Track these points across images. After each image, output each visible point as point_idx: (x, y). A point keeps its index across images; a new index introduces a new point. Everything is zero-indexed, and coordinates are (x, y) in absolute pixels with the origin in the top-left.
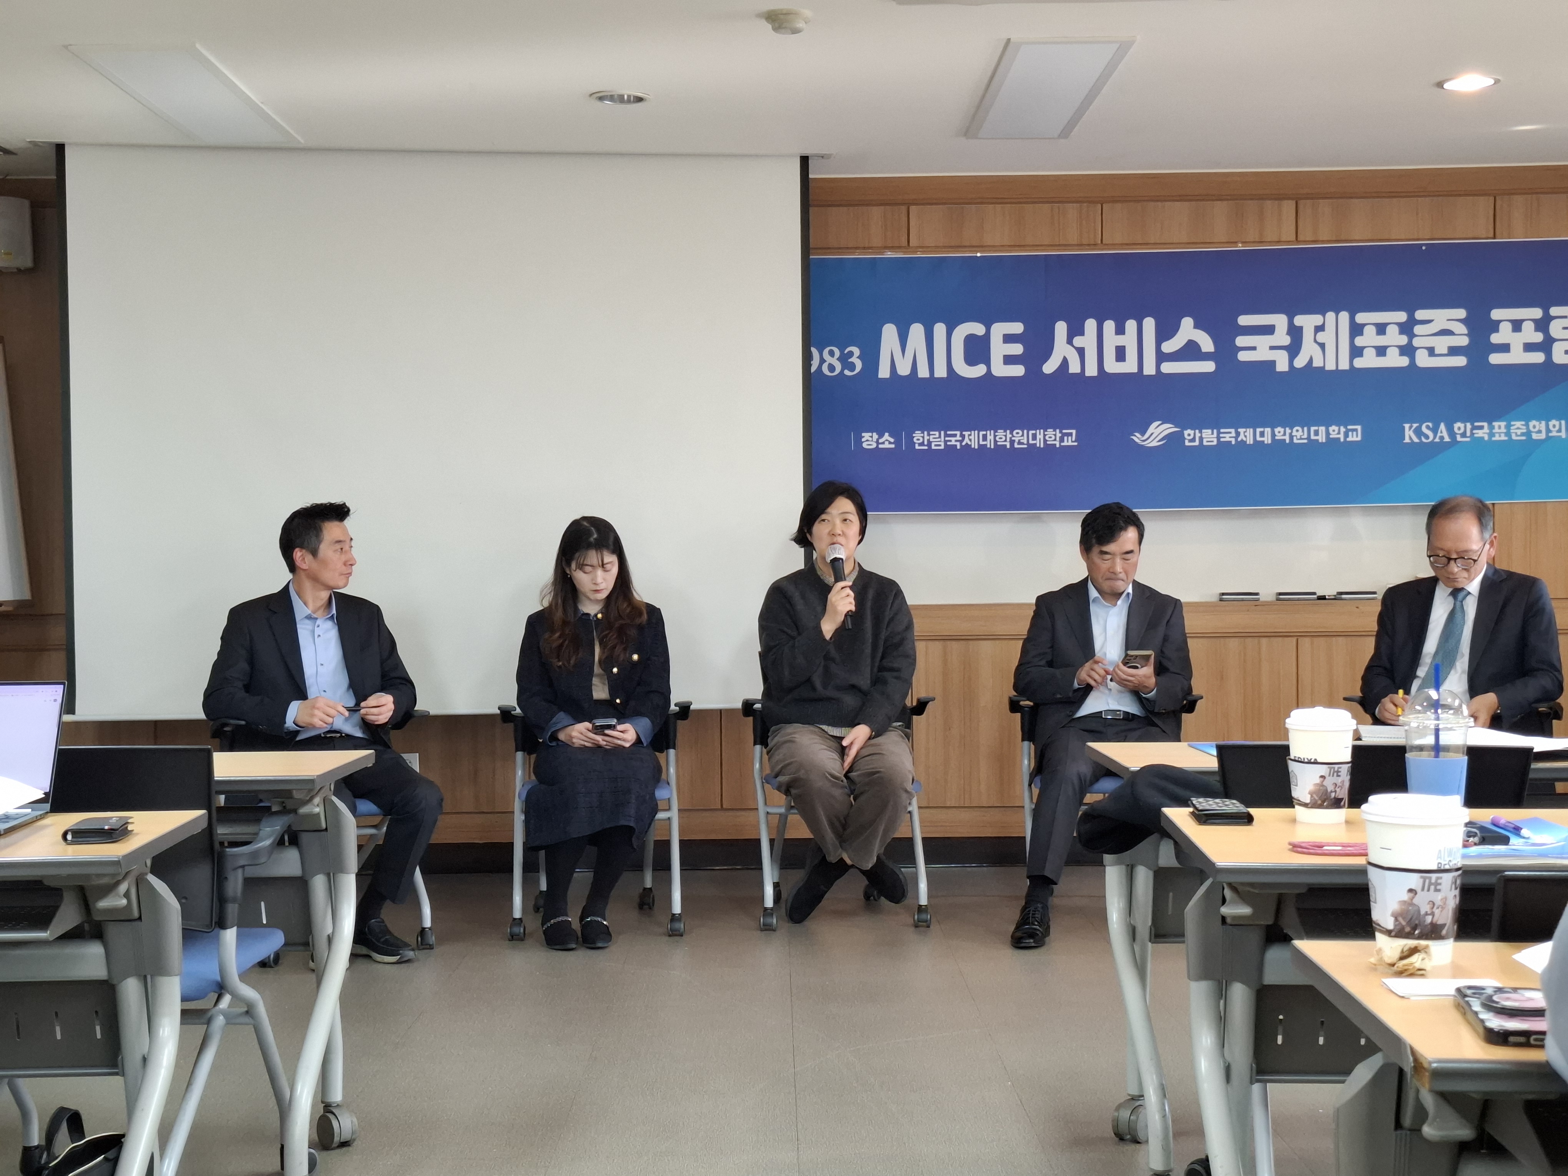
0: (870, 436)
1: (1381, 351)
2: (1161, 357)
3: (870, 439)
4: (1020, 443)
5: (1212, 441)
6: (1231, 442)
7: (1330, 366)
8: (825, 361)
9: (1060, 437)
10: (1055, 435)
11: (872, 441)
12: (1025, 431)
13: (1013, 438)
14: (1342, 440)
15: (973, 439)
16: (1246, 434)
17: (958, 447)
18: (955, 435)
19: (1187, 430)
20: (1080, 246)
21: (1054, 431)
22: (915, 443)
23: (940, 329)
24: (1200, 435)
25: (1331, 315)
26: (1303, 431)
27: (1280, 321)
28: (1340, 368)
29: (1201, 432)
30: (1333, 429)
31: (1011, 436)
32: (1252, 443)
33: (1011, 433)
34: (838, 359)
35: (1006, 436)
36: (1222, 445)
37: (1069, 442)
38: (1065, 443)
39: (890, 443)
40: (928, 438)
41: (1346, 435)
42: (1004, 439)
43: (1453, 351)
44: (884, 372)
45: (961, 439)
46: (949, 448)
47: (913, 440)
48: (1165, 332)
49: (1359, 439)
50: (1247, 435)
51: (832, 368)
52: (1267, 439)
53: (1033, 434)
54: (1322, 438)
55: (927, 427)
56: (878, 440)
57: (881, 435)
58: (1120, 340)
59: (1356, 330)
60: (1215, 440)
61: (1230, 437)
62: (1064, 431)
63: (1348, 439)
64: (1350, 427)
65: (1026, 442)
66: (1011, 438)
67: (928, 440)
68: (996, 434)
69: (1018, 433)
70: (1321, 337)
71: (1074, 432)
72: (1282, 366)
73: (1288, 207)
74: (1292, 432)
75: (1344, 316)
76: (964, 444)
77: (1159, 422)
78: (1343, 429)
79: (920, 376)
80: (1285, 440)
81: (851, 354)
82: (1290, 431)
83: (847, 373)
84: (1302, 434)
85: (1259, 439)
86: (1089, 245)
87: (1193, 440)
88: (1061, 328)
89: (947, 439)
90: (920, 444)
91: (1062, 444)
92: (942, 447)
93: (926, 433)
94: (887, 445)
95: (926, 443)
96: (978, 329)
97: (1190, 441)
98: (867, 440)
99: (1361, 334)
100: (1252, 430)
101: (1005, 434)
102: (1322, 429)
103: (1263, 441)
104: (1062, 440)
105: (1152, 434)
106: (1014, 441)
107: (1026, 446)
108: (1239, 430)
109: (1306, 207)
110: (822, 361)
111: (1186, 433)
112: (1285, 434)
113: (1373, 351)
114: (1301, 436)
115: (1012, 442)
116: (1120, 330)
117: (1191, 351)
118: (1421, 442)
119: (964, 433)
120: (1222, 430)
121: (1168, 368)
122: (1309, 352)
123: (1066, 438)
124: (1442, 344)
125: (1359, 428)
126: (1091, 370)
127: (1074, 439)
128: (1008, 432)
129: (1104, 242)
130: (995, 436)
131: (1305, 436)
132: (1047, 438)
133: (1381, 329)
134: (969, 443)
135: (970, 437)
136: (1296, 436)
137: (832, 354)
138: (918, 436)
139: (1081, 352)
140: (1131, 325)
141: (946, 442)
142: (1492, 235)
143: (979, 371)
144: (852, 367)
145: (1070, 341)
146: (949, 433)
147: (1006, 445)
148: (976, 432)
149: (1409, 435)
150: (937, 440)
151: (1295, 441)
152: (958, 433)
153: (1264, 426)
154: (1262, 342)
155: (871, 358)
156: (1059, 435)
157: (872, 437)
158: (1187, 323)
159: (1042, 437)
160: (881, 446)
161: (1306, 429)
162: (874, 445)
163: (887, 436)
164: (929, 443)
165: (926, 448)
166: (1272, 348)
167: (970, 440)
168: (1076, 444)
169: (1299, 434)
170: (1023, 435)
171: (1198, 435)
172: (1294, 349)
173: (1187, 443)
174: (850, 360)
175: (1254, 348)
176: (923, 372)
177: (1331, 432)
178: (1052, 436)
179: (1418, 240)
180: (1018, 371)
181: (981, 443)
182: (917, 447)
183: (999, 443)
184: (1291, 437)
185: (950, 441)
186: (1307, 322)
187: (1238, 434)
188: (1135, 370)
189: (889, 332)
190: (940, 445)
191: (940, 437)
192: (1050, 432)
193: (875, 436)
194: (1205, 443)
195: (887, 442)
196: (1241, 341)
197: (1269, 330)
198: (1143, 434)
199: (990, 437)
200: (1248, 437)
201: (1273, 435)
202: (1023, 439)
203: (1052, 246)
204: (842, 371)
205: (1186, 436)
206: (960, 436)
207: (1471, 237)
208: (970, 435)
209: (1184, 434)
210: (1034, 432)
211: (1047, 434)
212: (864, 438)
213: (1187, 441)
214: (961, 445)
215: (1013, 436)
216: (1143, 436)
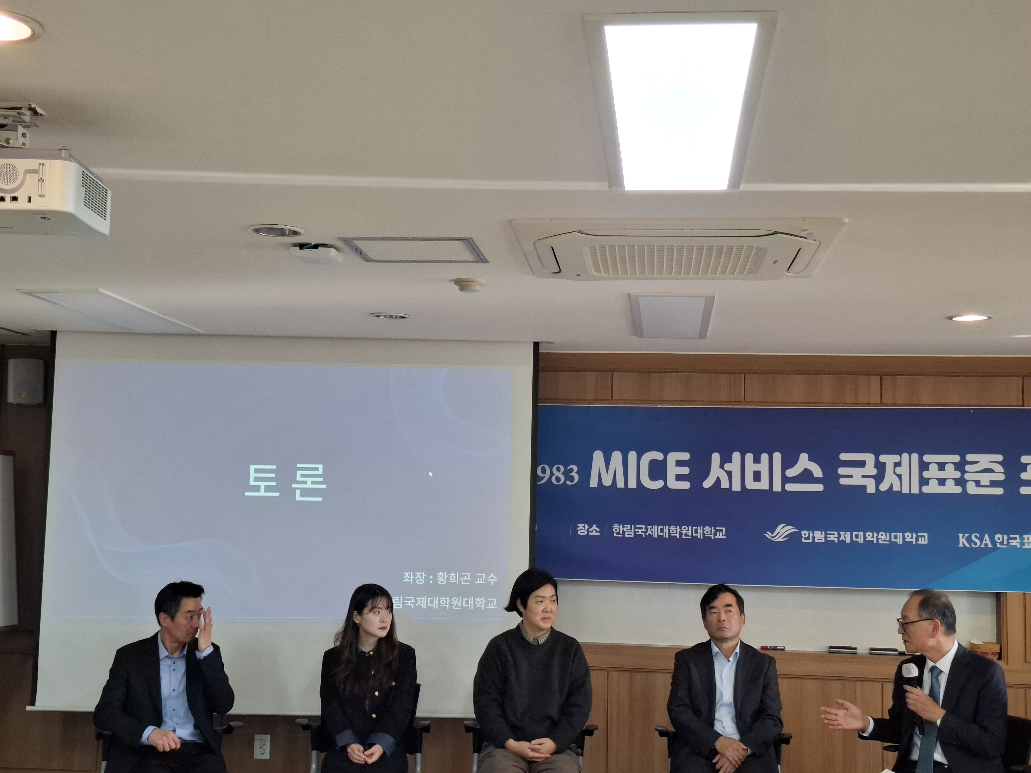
0: (583, 527)
1: (942, 482)
2: (785, 480)
3: (583, 528)
4: (686, 535)
5: (821, 540)
6: (835, 541)
7: (905, 491)
8: (554, 475)
9: (714, 532)
10: (711, 531)
11: (584, 530)
12: (690, 527)
13: (682, 532)
14: (914, 543)
15: (654, 531)
16: (845, 536)
17: (644, 536)
18: (641, 528)
19: (803, 531)
20: (729, 402)
21: (709, 528)
22: (614, 532)
23: (632, 455)
24: (812, 535)
25: (905, 456)
26: (886, 535)
27: (869, 458)
28: (912, 492)
29: (813, 533)
30: (908, 535)
31: (680, 530)
32: (849, 542)
33: (680, 528)
34: (562, 473)
35: (676, 530)
36: (828, 543)
37: (720, 536)
38: (718, 537)
39: (597, 531)
40: (623, 529)
41: (917, 540)
42: (675, 532)
43: (994, 484)
44: (594, 483)
45: (645, 530)
46: (637, 537)
47: (613, 530)
48: (788, 463)
49: (926, 542)
50: (846, 537)
51: (558, 479)
52: (861, 540)
53: (695, 529)
54: (901, 541)
55: (623, 522)
56: (588, 529)
57: (590, 526)
58: (757, 467)
59: (924, 466)
60: (825, 539)
61: (834, 537)
62: (717, 528)
63: (918, 543)
64: (919, 534)
65: (690, 535)
66: (680, 532)
67: (623, 531)
68: (670, 528)
69: (685, 528)
70: (899, 470)
71: (724, 529)
72: (871, 489)
73: (875, 380)
74: (878, 535)
75: (915, 456)
76: (647, 534)
77: (785, 525)
78: (914, 535)
79: (618, 486)
80: (873, 541)
81: (572, 470)
83: (568, 483)
84: (885, 537)
85: (854, 539)
86: (735, 402)
87: (808, 538)
88: (716, 458)
89: (636, 530)
90: (617, 533)
91: (716, 537)
92: (632, 536)
93: (621, 525)
94: (594, 533)
95: (621, 532)
96: (659, 456)
97: (805, 539)
98: (581, 529)
99: (927, 469)
100: (849, 533)
101: (676, 528)
102: (900, 535)
103: (858, 541)
104: (715, 534)
105: (779, 533)
106: (683, 533)
107: (690, 537)
108: (840, 532)
109: (888, 380)
110: (552, 474)
111: (803, 533)
112: (873, 537)
113: (936, 482)
114: (884, 539)
115: (681, 534)
116: (757, 460)
117: (807, 476)
118: (971, 547)
119: (648, 527)
120: (828, 532)
121: (790, 487)
122: (890, 481)
123: (718, 533)
124: (985, 479)
125: (926, 535)
126: (737, 487)
127: (724, 534)
128: (678, 527)
129: (746, 400)
130: (669, 530)
131: (888, 539)
132: (705, 532)
133: (942, 466)
134: (651, 534)
135: (652, 530)
136: (881, 539)
137: (558, 470)
138: (616, 527)
139: (729, 474)
140: (764, 457)
141: (635, 532)
142: (1021, 403)
143: (659, 484)
144: (572, 479)
145: (722, 467)
146: (637, 526)
147: (676, 536)
148: (656, 526)
149: (962, 541)
150: (629, 531)
152: (644, 526)
153: (859, 531)
154: (857, 472)
155: (585, 473)
156: (713, 531)
157: (584, 527)
158: (804, 457)
159: (701, 531)
160: (590, 534)
161: (888, 534)
162: (586, 533)
163: (594, 527)
165: (621, 536)
166: (864, 476)
167: (652, 532)
168: (725, 537)
169: (883, 538)
170: (688, 530)
171: (811, 535)
172: (879, 478)
173: (803, 540)
174: (570, 474)
175: (851, 476)
176: (620, 484)
177: (906, 537)
178: (709, 531)
179: (968, 406)
180: (686, 485)
181: (660, 534)
182: (615, 535)
183: (672, 535)
184: (878, 539)
185: (638, 532)
186: (888, 459)
187: (840, 536)
188: (767, 488)
189: (598, 456)
190: (631, 535)
191: (631, 529)
192: (707, 529)
193: (587, 527)
194: (816, 541)
195: (595, 531)
196: (842, 471)
197: (862, 464)
198: (773, 532)
199: (666, 530)
200: (847, 538)
201: (865, 537)
202: (689, 533)
203: (711, 402)
204: (565, 482)
205: (803, 535)
206: (645, 529)
207: (1006, 404)
208: (652, 528)
209: (801, 534)
210: (696, 528)
211: (705, 530)
212: (580, 527)
213: (803, 539)
214: (645, 535)
215: (682, 530)
216: (772, 534)
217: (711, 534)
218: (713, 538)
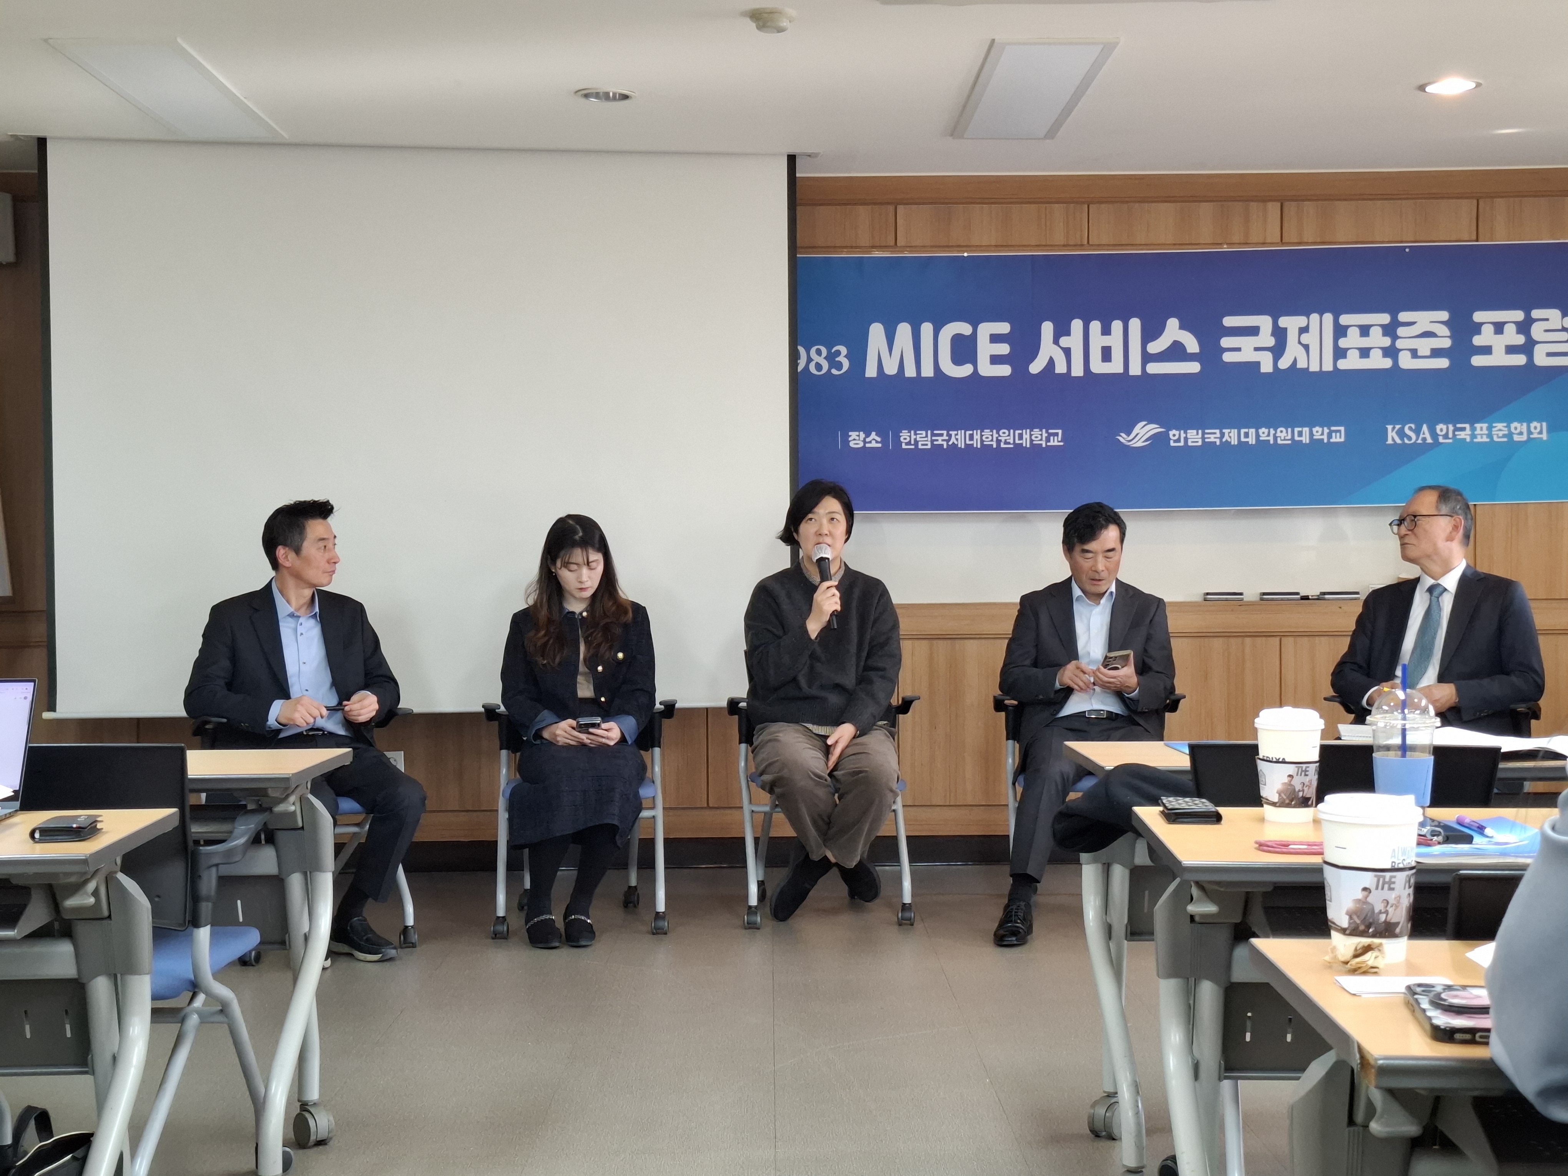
0: (857, 436)
1: (1365, 353)
2: (1147, 358)
3: (857, 438)
4: (1006, 443)
5: (1197, 442)
6: (1216, 442)
7: (1314, 367)
8: (812, 360)
9: (1046, 437)
10: (1041, 435)
11: (859, 440)
12: (1012, 431)
13: (1000, 438)
14: (1326, 441)
15: (959, 438)
16: (1230, 435)
17: (945, 447)
18: (942, 435)
19: (1172, 430)
20: (1067, 246)
21: (1040, 431)
22: (902, 442)
23: (927, 328)
24: (1185, 435)
25: (1315, 317)
26: (1287, 432)
27: (1264, 322)
28: (1323, 369)
29: (1186, 433)
30: (1317, 430)
31: (997, 436)
33: (998, 433)
34: (825, 358)
35: (992, 436)
36: (1206, 446)
37: (1055, 442)
38: (1051, 443)
39: (877, 442)
40: (915, 437)
41: (1330, 436)
42: (990, 438)
43: (1436, 353)
44: (871, 371)
45: (947, 438)
46: (936, 448)
47: (900, 439)
48: (1150, 333)
49: (1342, 440)
50: (1232, 436)
51: (819, 367)
52: (1252, 440)
53: (1019, 434)
54: (1305, 439)
55: (914, 427)
56: (865, 439)
57: (868, 435)
58: (1106, 341)
59: (1340, 331)
60: (1200, 441)
61: (1215, 438)
62: (1051, 431)
63: (1332, 440)
64: (1333, 428)
65: (1012, 442)
66: (997, 438)
67: (915, 439)
68: (983, 433)
69: (1004, 433)
70: (1305, 338)
71: (1060, 432)
72: (1267, 367)
73: (1273, 209)
74: (1276, 433)
76: (950, 443)
77: (1144, 423)
78: (1326, 430)
79: (906, 375)
80: (1269, 441)
81: (838, 353)
82: (1274, 432)
83: (834, 372)
84: (1286, 435)
85: (1243, 439)
86: (1075, 245)
87: (1178, 440)
88: (1047, 329)
89: (934, 438)
90: (907, 444)
91: (1048, 444)
92: (929, 447)
93: (912, 432)
94: (874, 445)
95: (913, 442)
96: (964, 328)
97: (1175, 441)
98: (854, 440)
99: (1345, 336)
100: (1236, 431)
102: (1306, 430)
103: (1248, 442)
104: (1048, 440)
105: (1138, 434)
106: (1001, 440)
107: (1012, 446)
108: (1224, 431)
109: (1291, 208)
110: (809, 360)
111: (1171, 433)
112: (1269, 435)
113: (1357, 353)
114: (1285, 437)
115: (999, 442)
116: (1106, 331)
117: (1176, 352)
118: (1404, 443)
119: (950, 432)
120: (1207, 431)
121: (1154, 368)
122: (1293, 353)
123: (1052, 438)
124: (1425, 346)
125: (1341, 429)
126: (1078, 371)
127: (1060, 439)
128: (995, 431)
129: (1090, 243)
130: (982, 436)
131: (1289, 437)
132: (1033, 438)
133: (1365, 330)
134: (956, 443)
135: (957, 437)
136: (1280, 437)
137: (819, 353)
138: (905, 436)
139: (1067, 352)
140: (1117, 326)
141: (932, 441)
142: (1474, 238)
143: (966, 370)
144: (839, 366)
145: (1056, 342)
146: (936, 432)
147: (992, 445)
148: (963, 431)
149: (1392, 436)
150: (923, 439)
151: (1279, 442)
152: (945, 432)
153: (1249, 428)
154: (1247, 343)
155: (858, 357)
156: (1045, 435)
157: (859, 436)
158: (1173, 324)
159: (1028, 436)
160: (868, 445)
161: (1289, 430)
162: (861, 445)
163: (873, 435)
164: (916, 442)
165: (913, 447)
166: (1257, 349)
167: (957, 440)
168: (1062, 444)
169: (1283, 435)
170: (1009, 435)
171: (1183, 435)
172: (1278, 350)
173: (1172, 444)
174: (837, 359)
175: (1239, 349)
176: (910, 372)
177: (1315, 433)
178: (1039, 436)
179: (1402, 242)
180: (1005, 370)
181: (968, 442)
182: (904, 446)
183: (985, 443)
184: (1275, 438)
185: (937, 440)
186: (1291, 323)
187: (1223, 435)
189: (877, 332)
190: (927, 445)
191: (927, 436)
192: (1036, 432)
193: (862, 435)
194: (1190, 444)
195: (874, 441)
196: (1226, 342)
197: (1253, 331)
198: (1128, 434)
199: (977, 436)
200: (1232, 438)
201: (1258, 436)
202: (1010, 439)
203: (1038, 246)
204: (829, 370)
205: (1171, 436)
206: (947, 436)
207: (1454, 239)
208: (957, 435)
209: (1169, 435)
210: (1020, 432)
211: (1033, 435)
212: (852, 437)
213: (1172, 442)
214: (948, 444)
215: (1000, 436)
216: (1128, 436)
217: (1041, 440)
218: (1044, 446)
